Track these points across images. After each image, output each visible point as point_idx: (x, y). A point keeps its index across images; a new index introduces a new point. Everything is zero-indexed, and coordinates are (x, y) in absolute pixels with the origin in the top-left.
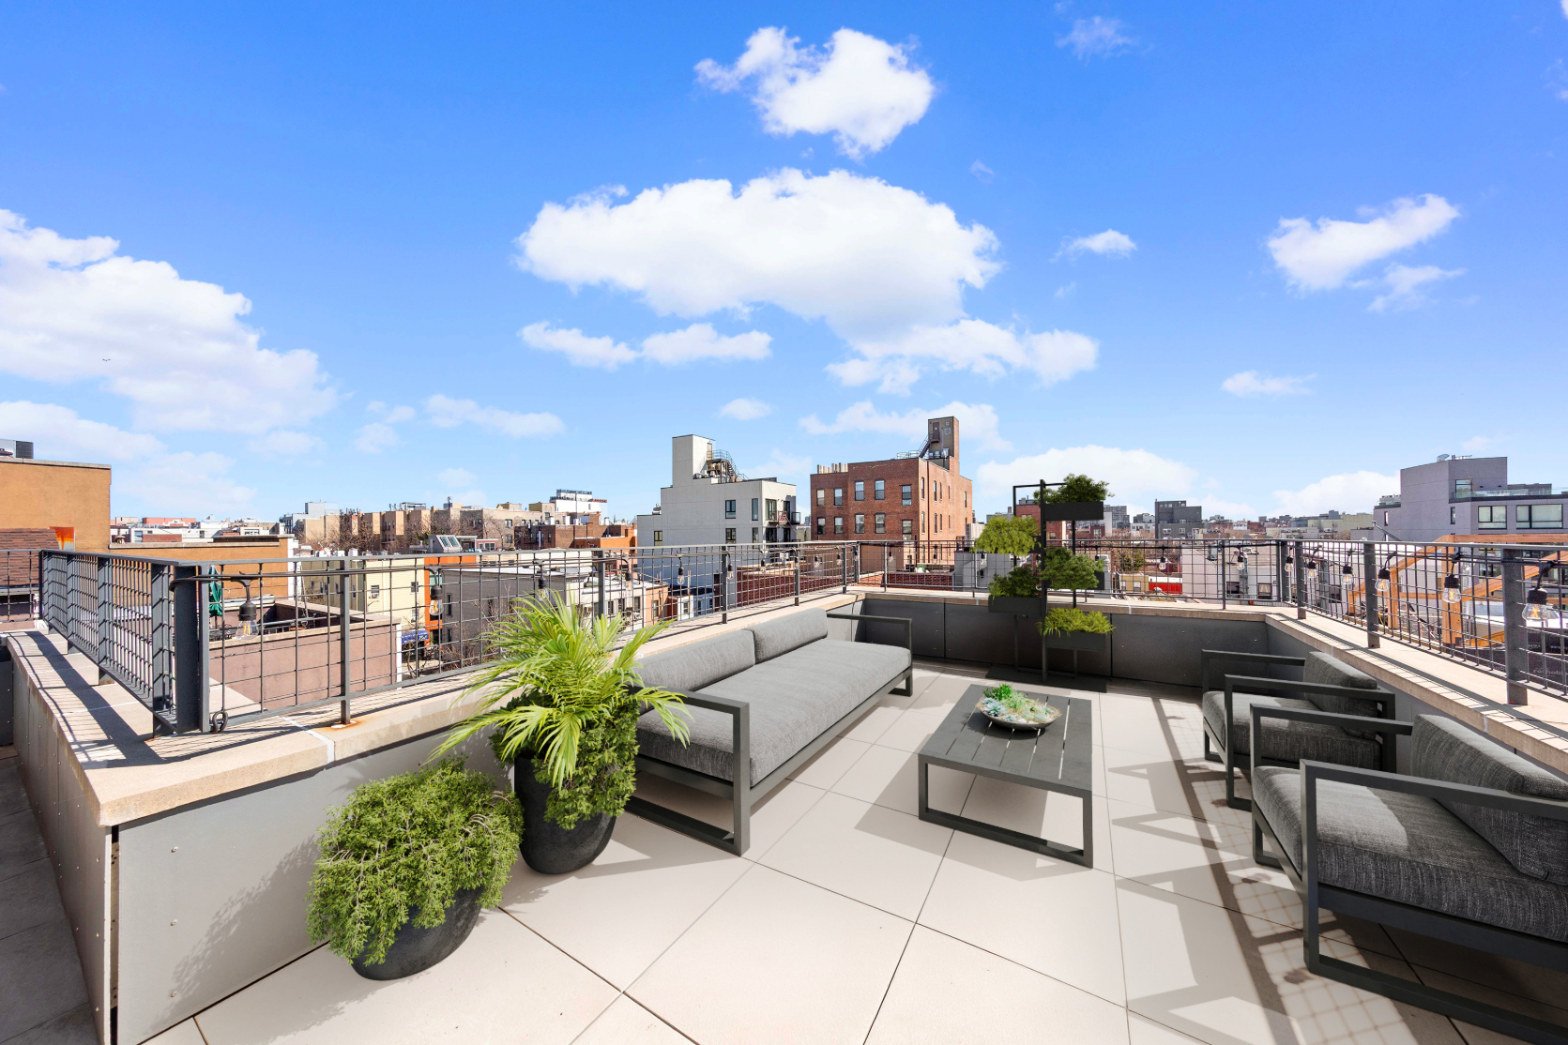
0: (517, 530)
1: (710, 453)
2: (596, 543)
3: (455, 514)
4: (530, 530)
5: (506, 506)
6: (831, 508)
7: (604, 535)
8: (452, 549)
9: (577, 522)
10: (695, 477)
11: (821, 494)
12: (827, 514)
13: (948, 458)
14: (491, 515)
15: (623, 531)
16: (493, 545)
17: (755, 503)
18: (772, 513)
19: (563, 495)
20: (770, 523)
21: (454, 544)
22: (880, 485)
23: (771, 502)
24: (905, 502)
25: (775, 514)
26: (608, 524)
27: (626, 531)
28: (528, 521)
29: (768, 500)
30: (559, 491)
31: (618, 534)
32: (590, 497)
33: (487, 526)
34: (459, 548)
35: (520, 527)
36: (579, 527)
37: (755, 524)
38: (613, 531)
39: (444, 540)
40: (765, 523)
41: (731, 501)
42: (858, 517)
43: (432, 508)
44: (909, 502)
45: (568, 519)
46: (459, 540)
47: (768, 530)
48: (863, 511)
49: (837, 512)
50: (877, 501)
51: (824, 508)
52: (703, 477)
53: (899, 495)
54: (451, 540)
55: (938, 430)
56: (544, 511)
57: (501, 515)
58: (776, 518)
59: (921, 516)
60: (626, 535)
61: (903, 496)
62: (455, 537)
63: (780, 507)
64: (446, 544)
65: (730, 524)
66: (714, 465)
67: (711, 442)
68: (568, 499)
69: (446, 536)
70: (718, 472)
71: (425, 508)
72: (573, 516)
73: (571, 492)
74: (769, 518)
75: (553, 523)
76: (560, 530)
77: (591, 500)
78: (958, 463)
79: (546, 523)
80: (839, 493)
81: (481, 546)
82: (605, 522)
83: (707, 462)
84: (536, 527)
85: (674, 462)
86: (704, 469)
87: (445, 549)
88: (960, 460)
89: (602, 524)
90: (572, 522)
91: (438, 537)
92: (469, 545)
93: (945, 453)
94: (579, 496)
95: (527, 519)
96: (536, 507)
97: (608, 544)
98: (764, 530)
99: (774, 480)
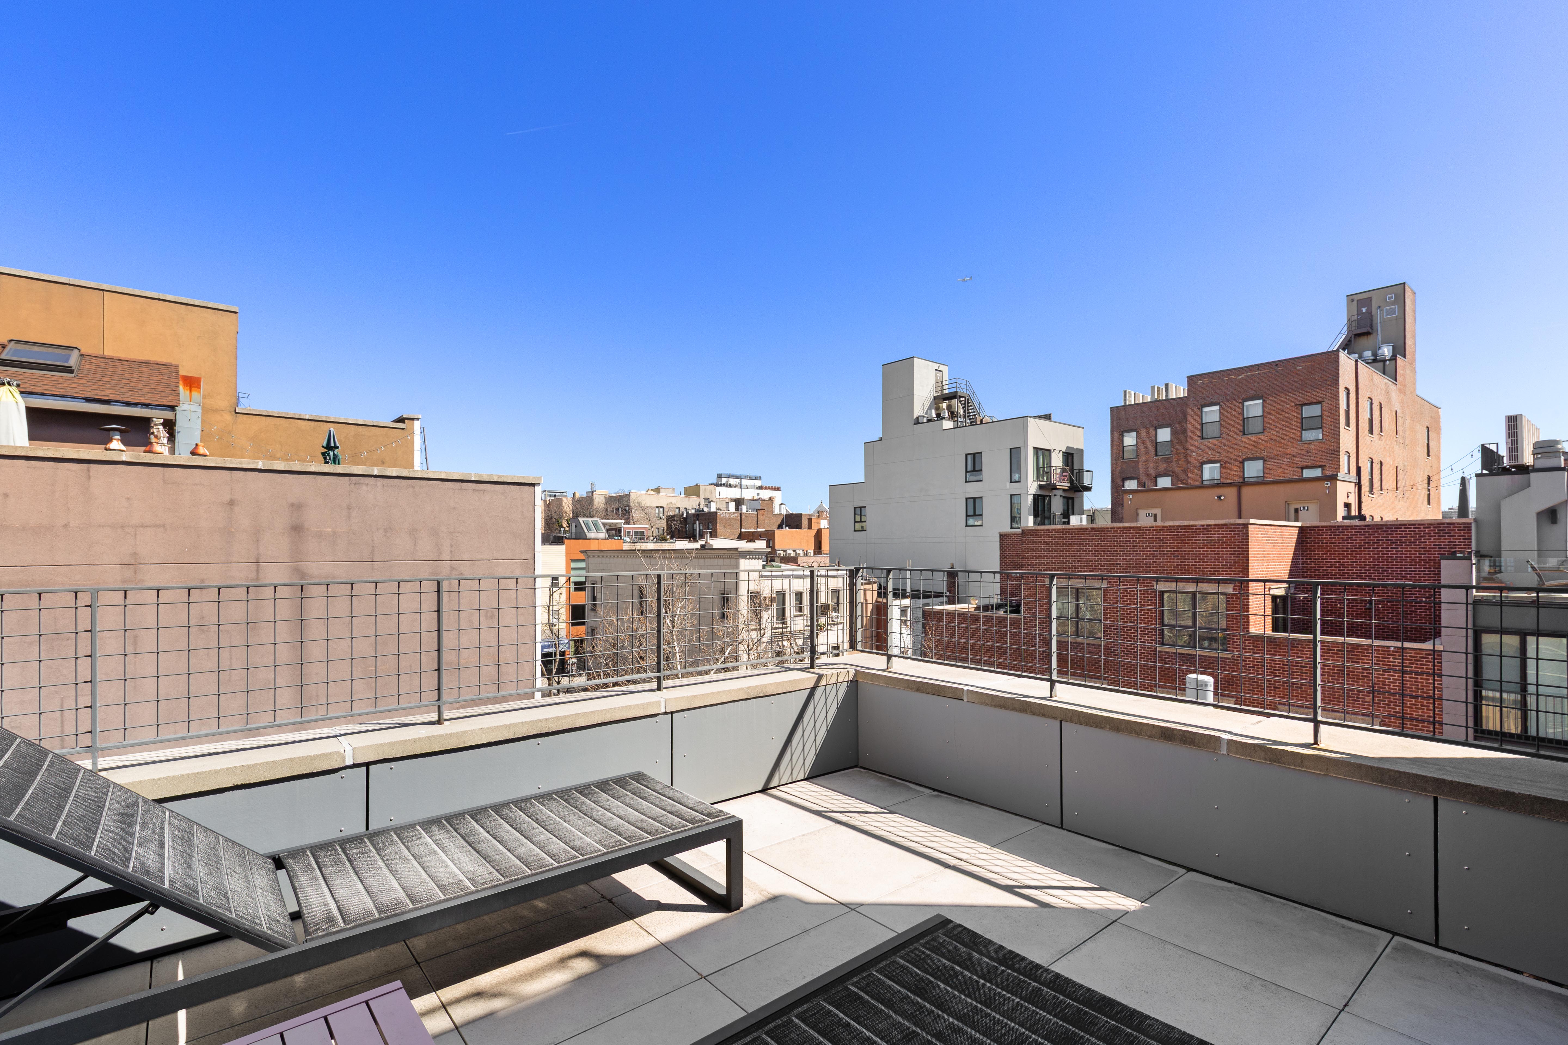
0: (670, 519)
1: (939, 383)
2: (770, 538)
3: (599, 500)
4: (685, 519)
5: (657, 490)
6: (1148, 461)
7: (780, 527)
8: (597, 536)
9: (744, 509)
10: (917, 422)
11: (1130, 440)
12: (1142, 471)
13: (1394, 358)
14: (640, 500)
15: (805, 523)
16: (642, 533)
17: (1015, 454)
18: (1044, 471)
19: (724, 480)
20: (1041, 487)
21: (598, 530)
22: (1254, 408)
23: (1043, 453)
24: (1308, 435)
25: (1048, 474)
26: (784, 512)
27: (810, 520)
28: (682, 509)
29: (1036, 449)
30: (720, 476)
31: (799, 526)
32: (758, 483)
33: (636, 514)
34: (604, 535)
35: (673, 516)
36: (747, 515)
37: (1015, 488)
38: (793, 521)
39: (587, 525)
40: (1033, 488)
41: (974, 454)
42: (1206, 467)
43: (574, 494)
44: (1318, 435)
45: (732, 506)
46: (604, 525)
47: (1036, 498)
48: (1218, 457)
49: (1162, 467)
50: (1246, 437)
51: (1137, 462)
52: (929, 421)
53: (1295, 423)
54: (595, 524)
55: (1369, 313)
56: (702, 496)
57: (652, 501)
58: (1049, 479)
59: (1343, 459)
60: (810, 527)
61: (1304, 425)
62: (600, 521)
63: (1057, 461)
64: (589, 530)
65: (973, 490)
66: (944, 405)
67: (942, 368)
68: (730, 486)
69: (590, 519)
70: (953, 415)
71: (566, 496)
72: (739, 502)
73: (736, 477)
74: (1038, 479)
75: (713, 509)
76: (722, 519)
77: (760, 488)
78: (1414, 371)
79: (706, 510)
80: (1164, 435)
81: (629, 533)
82: (780, 509)
83: (935, 398)
84: (694, 515)
85: (884, 401)
86: (930, 408)
87: (589, 535)
88: (1418, 366)
89: (776, 511)
90: (737, 508)
91: (581, 519)
92: (615, 532)
93: (1386, 351)
94: (745, 482)
95: (682, 507)
96: (693, 491)
97: (786, 539)
98: (1031, 498)
99: (1048, 417)
